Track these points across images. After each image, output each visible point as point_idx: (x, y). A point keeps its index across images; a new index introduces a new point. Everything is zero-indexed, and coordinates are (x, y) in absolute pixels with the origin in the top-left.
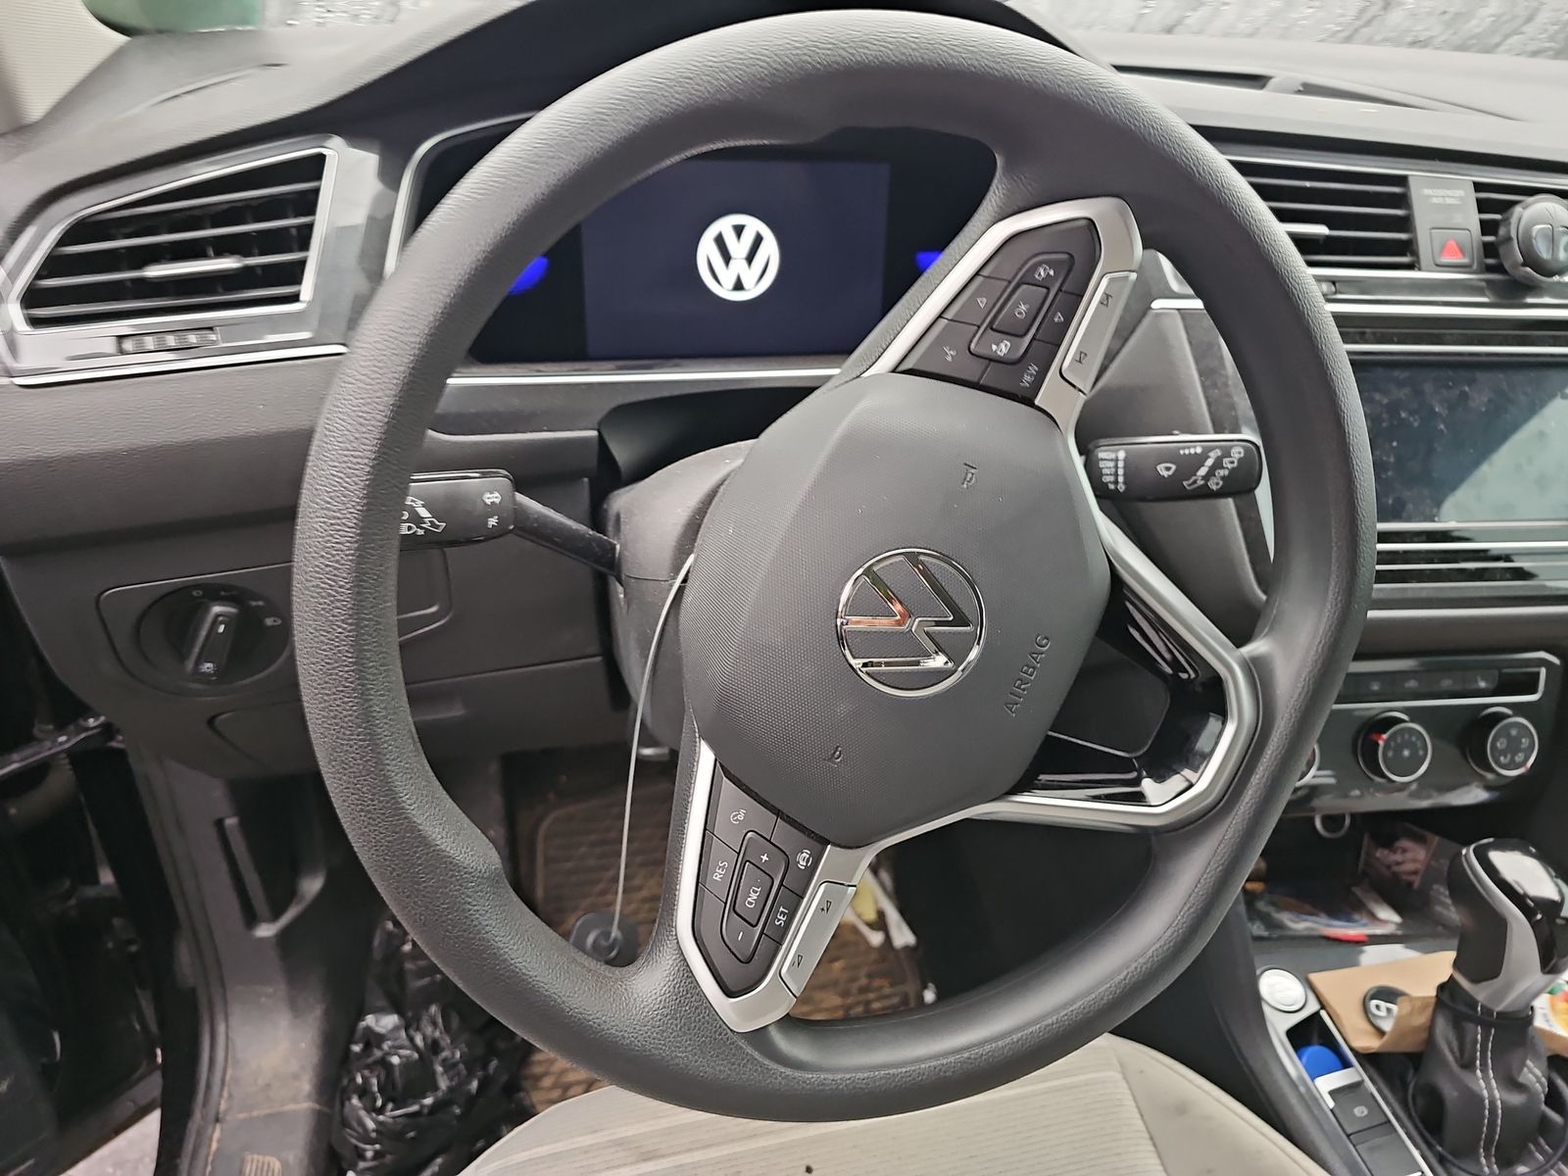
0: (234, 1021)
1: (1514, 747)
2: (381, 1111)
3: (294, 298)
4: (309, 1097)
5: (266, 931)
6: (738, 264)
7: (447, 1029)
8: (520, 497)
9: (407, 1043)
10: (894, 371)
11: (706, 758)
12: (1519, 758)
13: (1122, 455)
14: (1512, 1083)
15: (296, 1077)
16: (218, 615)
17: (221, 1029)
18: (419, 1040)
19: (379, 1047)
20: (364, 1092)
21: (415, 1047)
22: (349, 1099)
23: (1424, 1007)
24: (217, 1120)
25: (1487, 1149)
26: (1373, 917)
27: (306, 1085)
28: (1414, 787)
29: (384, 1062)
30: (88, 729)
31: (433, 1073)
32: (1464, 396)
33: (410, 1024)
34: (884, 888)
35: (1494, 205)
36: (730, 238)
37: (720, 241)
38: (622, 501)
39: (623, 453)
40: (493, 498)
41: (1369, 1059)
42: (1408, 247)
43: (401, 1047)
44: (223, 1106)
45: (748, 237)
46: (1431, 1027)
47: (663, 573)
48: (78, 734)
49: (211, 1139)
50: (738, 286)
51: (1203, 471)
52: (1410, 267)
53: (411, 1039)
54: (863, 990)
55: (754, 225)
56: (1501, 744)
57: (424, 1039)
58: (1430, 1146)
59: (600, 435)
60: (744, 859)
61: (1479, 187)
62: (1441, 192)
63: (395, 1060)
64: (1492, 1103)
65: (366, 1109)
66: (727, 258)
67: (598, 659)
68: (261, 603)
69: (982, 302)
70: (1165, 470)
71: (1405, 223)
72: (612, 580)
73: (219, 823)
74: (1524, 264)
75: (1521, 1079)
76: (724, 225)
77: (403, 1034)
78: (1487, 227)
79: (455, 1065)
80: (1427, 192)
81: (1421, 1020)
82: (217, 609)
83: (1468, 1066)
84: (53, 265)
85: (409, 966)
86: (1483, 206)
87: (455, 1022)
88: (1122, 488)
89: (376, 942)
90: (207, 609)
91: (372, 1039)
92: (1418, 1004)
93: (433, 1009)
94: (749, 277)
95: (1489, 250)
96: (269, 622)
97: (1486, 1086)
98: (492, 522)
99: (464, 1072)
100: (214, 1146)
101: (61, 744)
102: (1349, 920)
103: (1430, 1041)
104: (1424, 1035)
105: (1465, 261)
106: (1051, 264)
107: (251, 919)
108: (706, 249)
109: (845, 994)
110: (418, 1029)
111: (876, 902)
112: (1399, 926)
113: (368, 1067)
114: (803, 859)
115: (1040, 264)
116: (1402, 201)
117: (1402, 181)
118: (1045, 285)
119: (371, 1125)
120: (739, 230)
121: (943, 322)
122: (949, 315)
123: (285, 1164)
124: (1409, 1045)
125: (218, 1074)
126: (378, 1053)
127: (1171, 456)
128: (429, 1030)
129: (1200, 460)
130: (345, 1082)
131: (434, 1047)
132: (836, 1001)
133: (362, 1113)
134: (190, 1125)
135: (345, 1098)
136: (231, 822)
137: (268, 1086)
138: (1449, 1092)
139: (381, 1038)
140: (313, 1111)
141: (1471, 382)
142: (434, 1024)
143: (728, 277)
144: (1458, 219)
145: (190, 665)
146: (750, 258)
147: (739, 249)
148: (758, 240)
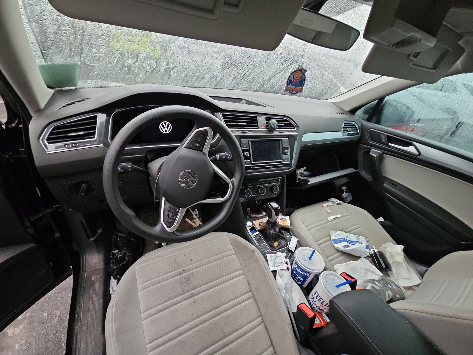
0: (87, 256)
1: (276, 189)
2: (117, 265)
3: (94, 137)
4: (103, 266)
5: (92, 239)
7: (127, 250)
8: (134, 166)
9: (120, 254)
10: (184, 148)
11: (163, 199)
12: (277, 191)
13: (219, 156)
14: (275, 231)
15: (100, 263)
16: (84, 186)
17: (84, 257)
18: (122, 253)
19: (115, 255)
20: (113, 263)
21: (122, 255)
22: (111, 264)
23: (265, 223)
24: (85, 272)
25: (272, 239)
26: (262, 214)
27: (102, 264)
28: (264, 196)
29: (116, 258)
30: (54, 208)
31: (126, 258)
32: (265, 145)
33: (120, 251)
34: (200, 221)
35: (268, 120)
37: (162, 125)
38: (150, 165)
39: (149, 157)
40: (130, 166)
41: (259, 231)
42: (257, 126)
43: (119, 255)
44: (86, 270)
46: (266, 226)
47: (156, 175)
48: (52, 209)
49: (85, 275)
50: (166, 131)
51: (228, 157)
52: (258, 128)
53: (121, 253)
55: (168, 123)
56: (274, 189)
57: (123, 253)
58: (266, 240)
59: (145, 155)
60: (169, 211)
61: (266, 118)
62: (261, 118)
63: (118, 257)
64: (272, 233)
65: (113, 265)
66: (164, 127)
67: (148, 188)
68: (91, 184)
69: (194, 139)
70: (224, 157)
71: (257, 123)
72: (149, 177)
73: (82, 222)
74: (271, 128)
75: (276, 230)
76: (163, 123)
77: (119, 253)
78: (267, 123)
79: (129, 256)
80: (259, 118)
81: (265, 225)
82: (84, 185)
83: (270, 229)
84: (51, 134)
85: (119, 242)
86: (266, 120)
87: (128, 249)
88: (219, 160)
89: (112, 240)
90: (82, 185)
91: (114, 254)
92: (264, 223)
93: (124, 248)
94: (168, 130)
95: (267, 126)
96: (93, 186)
97: (272, 232)
98: (130, 169)
99: (131, 257)
100: (85, 276)
101: (49, 211)
102: (259, 214)
103: (266, 228)
104: (265, 227)
105: (264, 127)
106: (202, 135)
107: (89, 238)
108: (160, 126)
110: (122, 252)
111: (199, 223)
112: (265, 214)
113: (113, 259)
114: (177, 210)
115: (201, 135)
116: (256, 120)
117: (256, 117)
118: (202, 137)
119: (115, 267)
120: (165, 123)
121: (190, 142)
122: (191, 141)
123: (100, 277)
124: (264, 228)
125: (85, 265)
126: (115, 256)
127: (225, 156)
128: (124, 252)
129: (228, 156)
130: (109, 262)
131: (125, 254)
133: (113, 266)
134: (80, 274)
135: (110, 264)
136: (84, 221)
137: (95, 265)
138: (268, 233)
139: (115, 254)
140: (104, 267)
141: (266, 143)
142: (125, 251)
143: (164, 130)
144: (263, 122)
145: (79, 194)
146: (167, 127)
147: (166, 126)
148: (168, 125)
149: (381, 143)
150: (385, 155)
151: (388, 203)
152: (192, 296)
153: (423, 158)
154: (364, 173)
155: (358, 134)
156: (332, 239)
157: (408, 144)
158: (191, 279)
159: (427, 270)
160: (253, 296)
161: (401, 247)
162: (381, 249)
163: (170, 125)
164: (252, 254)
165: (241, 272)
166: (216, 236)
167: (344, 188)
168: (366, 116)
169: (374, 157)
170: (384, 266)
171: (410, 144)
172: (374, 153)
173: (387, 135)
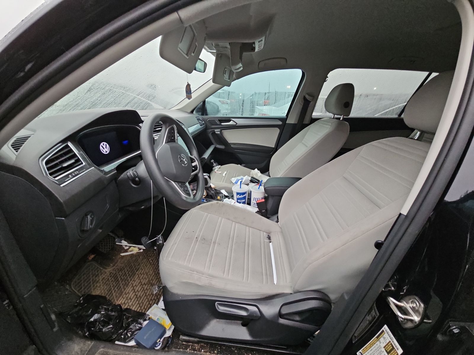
3: (82, 163)
5: (55, 329)
6: (105, 149)
10: (165, 143)
15: (84, 344)
36: (103, 145)
45: (105, 145)
50: (106, 152)
54: (147, 256)
55: (105, 143)
58: (212, 199)
66: (104, 148)
76: (102, 144)
94: (107, 150)
107: (52, 329)
108: (101, 147)
109: (145, 258)
120: (103, 144)
121: (167, 138)
132: (146, 259)
137: (82, 351)
146: (106, 148)
147: (104, 147)
148: (106, 145)
149: (217, 125)
150: (222, 131)
151: (238, 155)
152: (215, 243)
153: (239, 125)
154: (218, 146)
155: (204, 124)
156: (234, 183)
157: (229, 121)
158: (205, 238)
159: (269, 173)
160: (236, 222)
161: (256, 170)
162: (251, 176)
163: (108, 145)
164: (218, 204)
165: (220, 218)
166: (188, 214)
167: (212, 161)
168: (200, 113)
169: (218, 133)
170: (257, 181)
171: (231, 120)
172: (217, 131)
173: (218, 120)
